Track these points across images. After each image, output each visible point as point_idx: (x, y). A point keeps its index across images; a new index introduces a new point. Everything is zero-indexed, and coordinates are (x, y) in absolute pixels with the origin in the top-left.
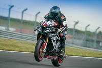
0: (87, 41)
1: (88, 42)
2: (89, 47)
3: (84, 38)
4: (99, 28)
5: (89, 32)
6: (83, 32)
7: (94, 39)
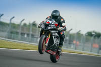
0: (11, 33)
1: (13, 34)
2: (13, 39)
3: (8, 30)
4: (24, 20)
5: (14, 24)
6: (8, 24)
7: (18, 31)
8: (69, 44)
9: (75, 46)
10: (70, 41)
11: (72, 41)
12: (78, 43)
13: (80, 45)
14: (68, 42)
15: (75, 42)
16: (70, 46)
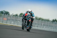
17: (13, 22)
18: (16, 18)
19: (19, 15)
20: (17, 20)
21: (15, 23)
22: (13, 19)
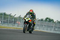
8: (14, 23)
9: (17, 25)
10: (14, 22)
11: (16, 22)
12: (19, 22)
13: (21, 24)
14: (13, 22)
15: (17, 22)
16: (15, 25)
17: (38, 27)
18: (41, 22)
19: (44, 20)
20: (42, 24)
21: (41, 28)
22: (38, 24)
